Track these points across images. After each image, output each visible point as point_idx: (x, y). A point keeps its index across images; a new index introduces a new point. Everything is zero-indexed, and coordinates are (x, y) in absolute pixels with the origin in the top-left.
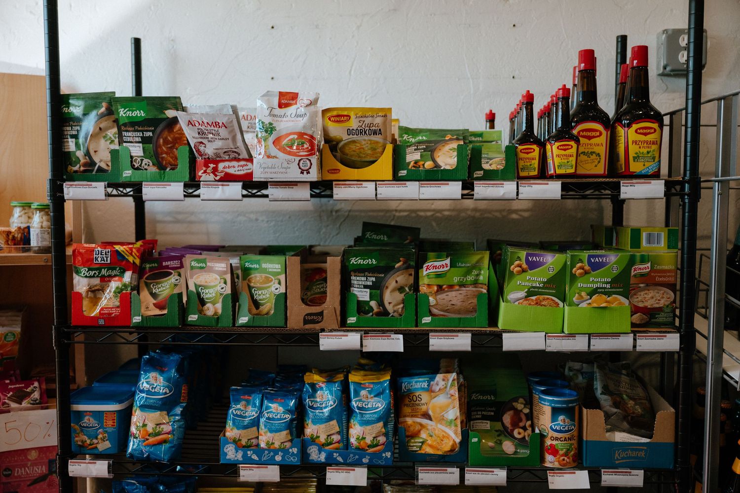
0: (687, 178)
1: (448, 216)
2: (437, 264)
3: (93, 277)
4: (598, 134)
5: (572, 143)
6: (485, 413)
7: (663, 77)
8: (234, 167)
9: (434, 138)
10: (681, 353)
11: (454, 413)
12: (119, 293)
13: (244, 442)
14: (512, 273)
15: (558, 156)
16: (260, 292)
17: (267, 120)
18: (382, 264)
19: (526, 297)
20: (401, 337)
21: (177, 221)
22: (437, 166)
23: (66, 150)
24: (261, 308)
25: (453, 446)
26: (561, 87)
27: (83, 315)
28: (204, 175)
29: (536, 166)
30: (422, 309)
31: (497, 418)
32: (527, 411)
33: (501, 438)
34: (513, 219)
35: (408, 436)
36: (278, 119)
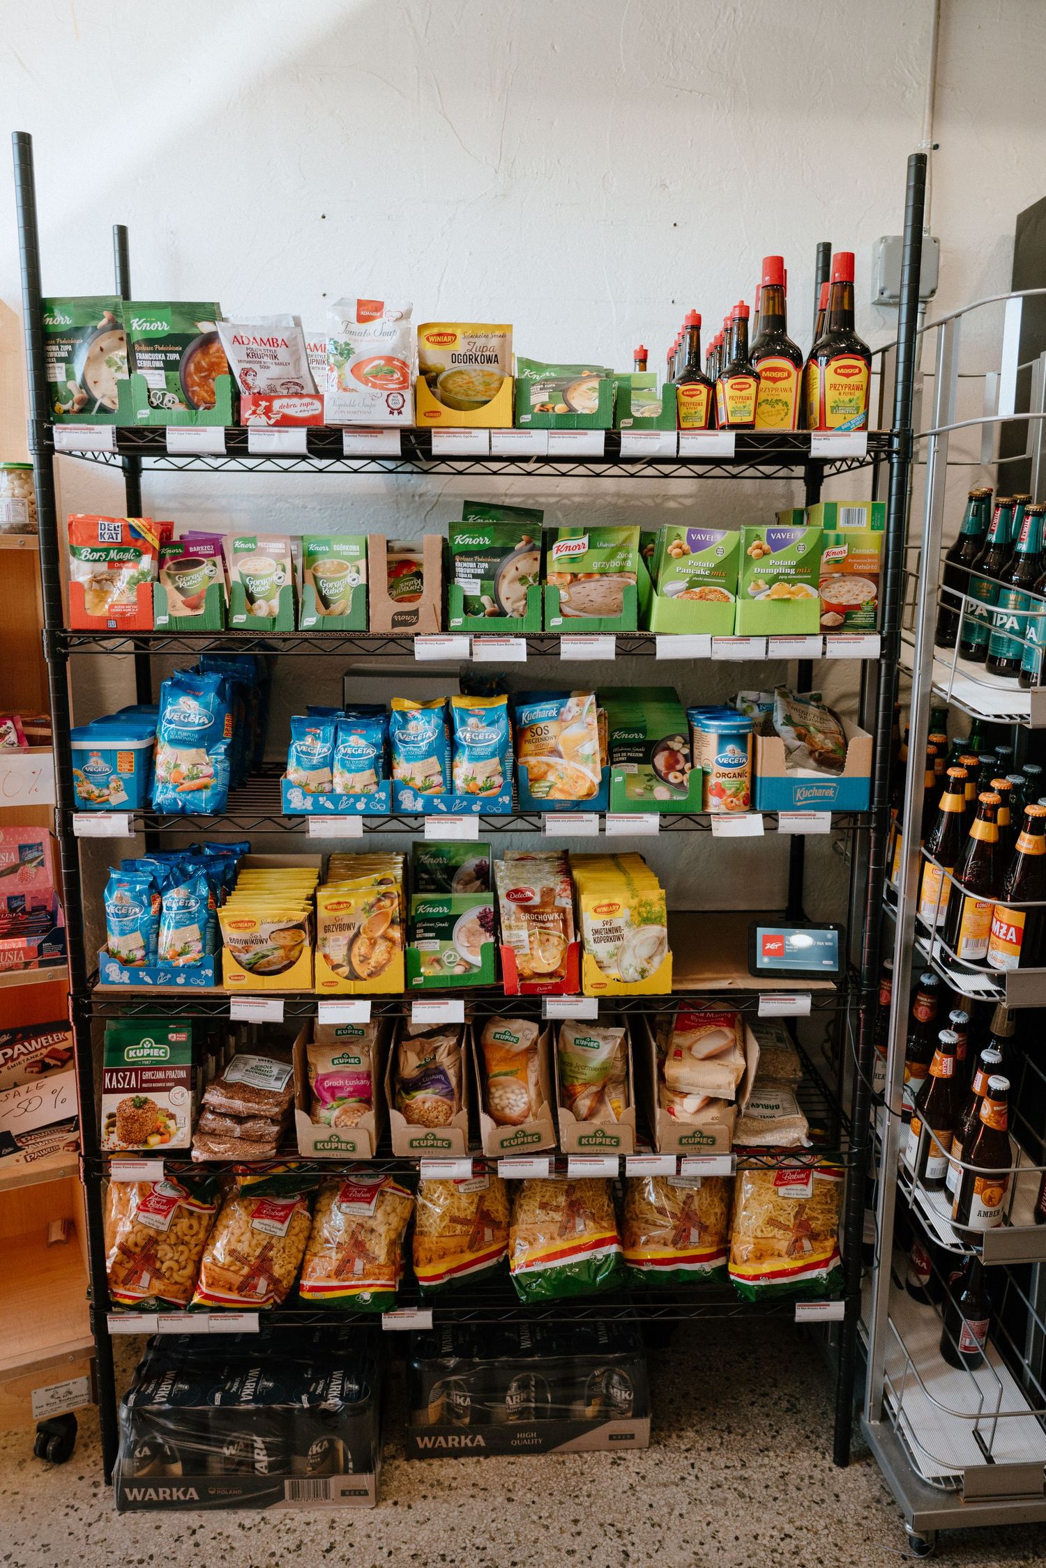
0: (895, 430)
1: (579, 503)
2: (571, 543)
3: (99, 560)
4: (785, 374)
5: (751, 381)
6: (631, 754)
7: (879, 307)
8: (295, 406)
9: (567, 374)
10: (883, 662)
11: (592, 746)
12: (135, 584)
13: (313, 787)
14: (669, 556)
15: (732, 398)
16: (331, 585)
17: (342, 339)
18: (498, 544)
19: (688, 588)
20: (523, 641)
21: (188, 509)
22: (571, 409)
23: (52, 380)
24: (332, 606)
25: (590, 788)
26: (737, 304)
27: (88, 616)
28: (252, 417)
29: (703, 414)
30: (551, 607)
31: (647, 759)
32: (686, 751)
33: (653, 782)
34: (670, 509)
35: (531, 780)
36: (357, 337)
